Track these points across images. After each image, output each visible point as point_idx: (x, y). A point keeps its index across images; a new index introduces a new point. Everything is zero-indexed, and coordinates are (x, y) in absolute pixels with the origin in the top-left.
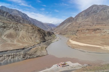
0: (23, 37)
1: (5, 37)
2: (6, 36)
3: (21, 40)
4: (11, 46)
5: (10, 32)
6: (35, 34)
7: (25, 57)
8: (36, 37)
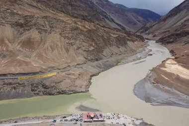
0: (51, 47)
1: (19, 46)
2: (21, 44)
3: (46, 53)
4: (20, 65)
5: (30, 35)
6: (78, 42)
7: (36, 90)
8: (79, 48)
